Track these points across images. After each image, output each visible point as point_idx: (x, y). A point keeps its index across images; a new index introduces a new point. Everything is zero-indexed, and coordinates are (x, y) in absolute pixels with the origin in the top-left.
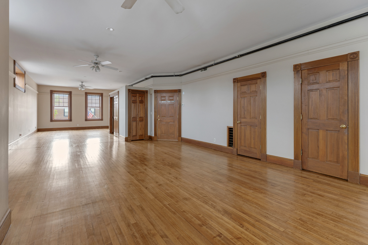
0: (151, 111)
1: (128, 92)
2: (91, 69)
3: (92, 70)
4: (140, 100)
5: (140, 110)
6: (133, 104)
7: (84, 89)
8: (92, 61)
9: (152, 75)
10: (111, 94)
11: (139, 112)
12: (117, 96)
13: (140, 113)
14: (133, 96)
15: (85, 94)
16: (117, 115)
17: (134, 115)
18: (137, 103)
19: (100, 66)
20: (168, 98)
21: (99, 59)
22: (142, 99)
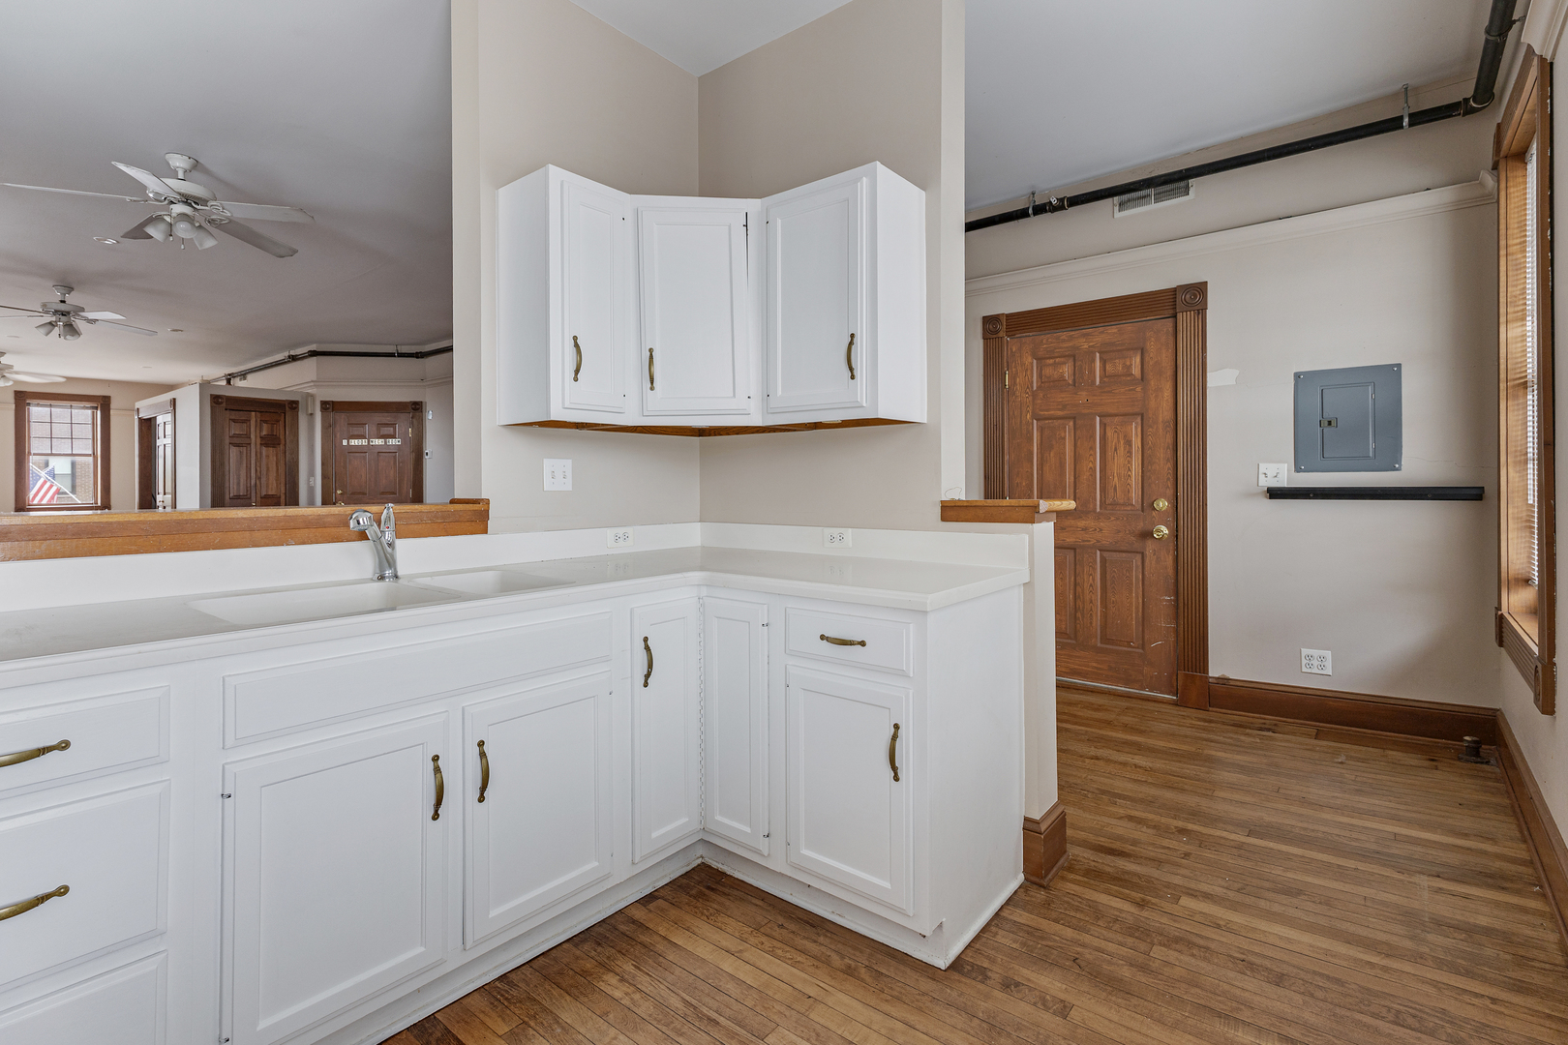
0: (311, 473)
1: (212, 407)
2: (43, 331)
3: (47, 334)
4: (264, 433)
5: (264, 472)
6: (234, 452)
7: (11, 383)
8: (44, 305)
9: (313, 347)
10: (146, 407)
11: (260, 478)
12: (169, 417)
13: (263, 480)
14: (234, 421)
15: (13, 401)
16: (169, 489)
17: (238, 490)
18: (253, 446)
19: (80, 324)
20: (375, 428)
21: (73, 299)
22: (272, 430)
